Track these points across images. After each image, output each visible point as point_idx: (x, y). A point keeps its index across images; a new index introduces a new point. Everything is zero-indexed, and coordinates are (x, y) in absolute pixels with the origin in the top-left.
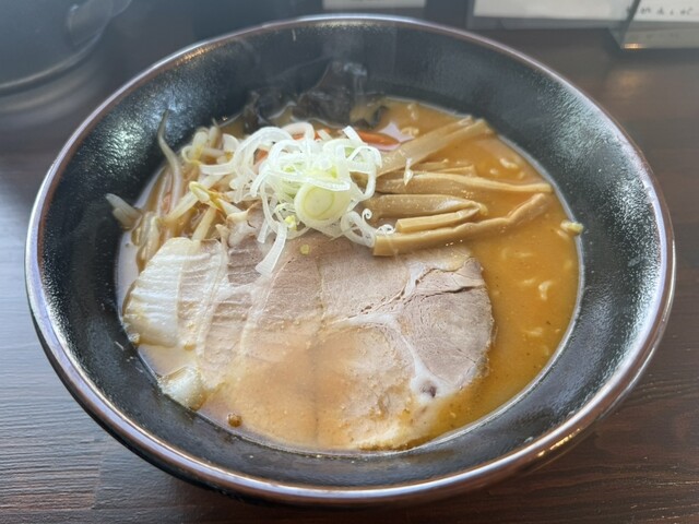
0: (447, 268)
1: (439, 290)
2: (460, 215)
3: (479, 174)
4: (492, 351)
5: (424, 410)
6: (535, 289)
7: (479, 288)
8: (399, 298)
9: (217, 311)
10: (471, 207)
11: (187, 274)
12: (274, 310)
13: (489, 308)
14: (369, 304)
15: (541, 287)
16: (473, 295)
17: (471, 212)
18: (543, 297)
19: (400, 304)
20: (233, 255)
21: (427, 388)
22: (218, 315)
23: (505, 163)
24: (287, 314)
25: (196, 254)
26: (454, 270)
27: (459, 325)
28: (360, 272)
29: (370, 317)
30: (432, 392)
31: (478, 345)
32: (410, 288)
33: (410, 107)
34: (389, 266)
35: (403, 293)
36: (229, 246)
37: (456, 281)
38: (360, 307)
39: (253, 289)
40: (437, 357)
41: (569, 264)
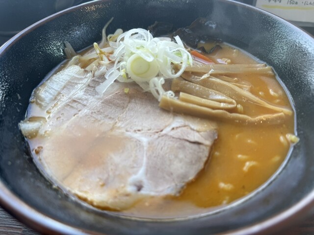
0: (195, 128)
1: (182, 137)
2: (222, 105)
3: (252, 91)
4: (190, 184)
5: (127, 195)
6: (243, 163)
7: (206, 146)
8: (157, 132)
9: (70, 102)
10: (231, 103)
11: (70, 82)
12: (95, 112)
13: (205, 159)
14: (140, 128)
15: (248, 164)
16: (199, 148)
17: (230, 106)
18: (245, 169)
19: (156, 136)
20: (93, 80)
21: (138, 184)
22: (70, 104)
23: (272, 92)
24: (99, 117)
25: (80, 75)
26: (199, 131)
27: (181, 161)
28: (147, 113)
29: (137, 136)
30: (139, 188)
31: (184, 176)
32: (167, 130)
33: (235, 51)
34: (165, 115)
35: (162, 131)
36: (94, 76)
37: (195, 137)
38: (136, 128)
39: (92, 99)
40: (156, 171)
41: (277, 159)
